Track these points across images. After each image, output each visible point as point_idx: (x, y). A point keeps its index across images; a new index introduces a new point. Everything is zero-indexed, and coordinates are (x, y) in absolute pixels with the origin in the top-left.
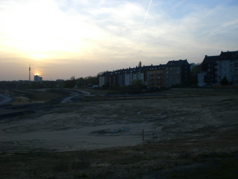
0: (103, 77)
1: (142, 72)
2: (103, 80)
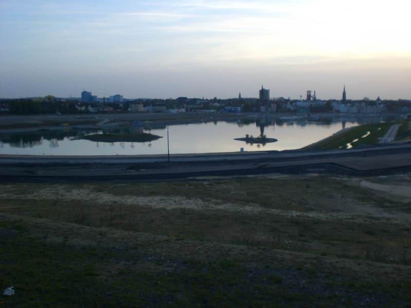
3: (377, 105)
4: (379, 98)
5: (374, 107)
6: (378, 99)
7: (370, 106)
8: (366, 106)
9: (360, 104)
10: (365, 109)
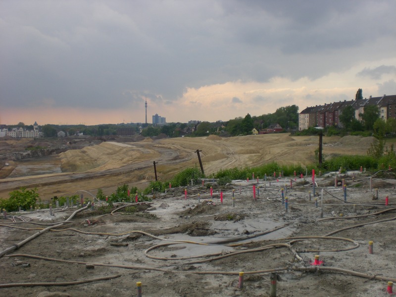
0: (307, 115)
1: (383, 106)
2: (307, 119)
3: (35, 130)
4: (36, 122)
5: (32, 131)
6: (36, 124)
7: (28, 131)
8: (24, 131)
9: (18, 129)
10: (23, 134)
